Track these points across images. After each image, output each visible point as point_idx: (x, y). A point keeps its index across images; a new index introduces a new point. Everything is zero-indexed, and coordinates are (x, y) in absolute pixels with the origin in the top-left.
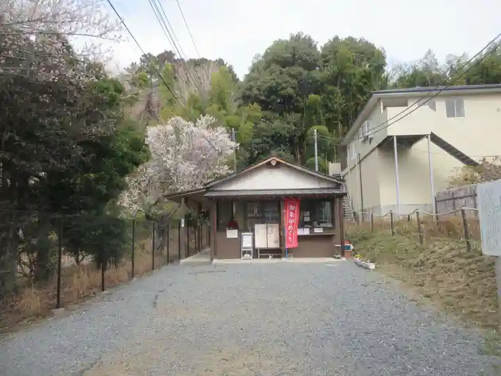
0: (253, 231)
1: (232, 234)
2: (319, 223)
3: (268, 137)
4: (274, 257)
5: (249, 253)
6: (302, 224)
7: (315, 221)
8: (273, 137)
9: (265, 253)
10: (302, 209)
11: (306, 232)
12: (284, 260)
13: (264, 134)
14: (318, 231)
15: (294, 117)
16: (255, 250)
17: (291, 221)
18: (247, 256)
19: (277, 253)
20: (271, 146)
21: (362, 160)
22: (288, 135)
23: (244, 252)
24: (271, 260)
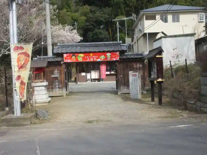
0: (91, 73)
1: (83, 74)
2: (113, 70)
3: (93, 22)
4: (98, 81)
5: (89, 80)
6: (107, 71)
7: (111, 69)
8: (96, 22)
9: (95, 80)
10: (107, 66)
11: (108, 73)
12: (101, 82)
13: (91, 20)
14: (113, 72)
15: (107, 10)
16: (91, 79)
17: (103, 69)
18: (89, 81)
19: (99, 80)
20: (94, 27)
21: (139, 39)
22: (104, 21)
23: (88, 80)
24: (97, 82)
